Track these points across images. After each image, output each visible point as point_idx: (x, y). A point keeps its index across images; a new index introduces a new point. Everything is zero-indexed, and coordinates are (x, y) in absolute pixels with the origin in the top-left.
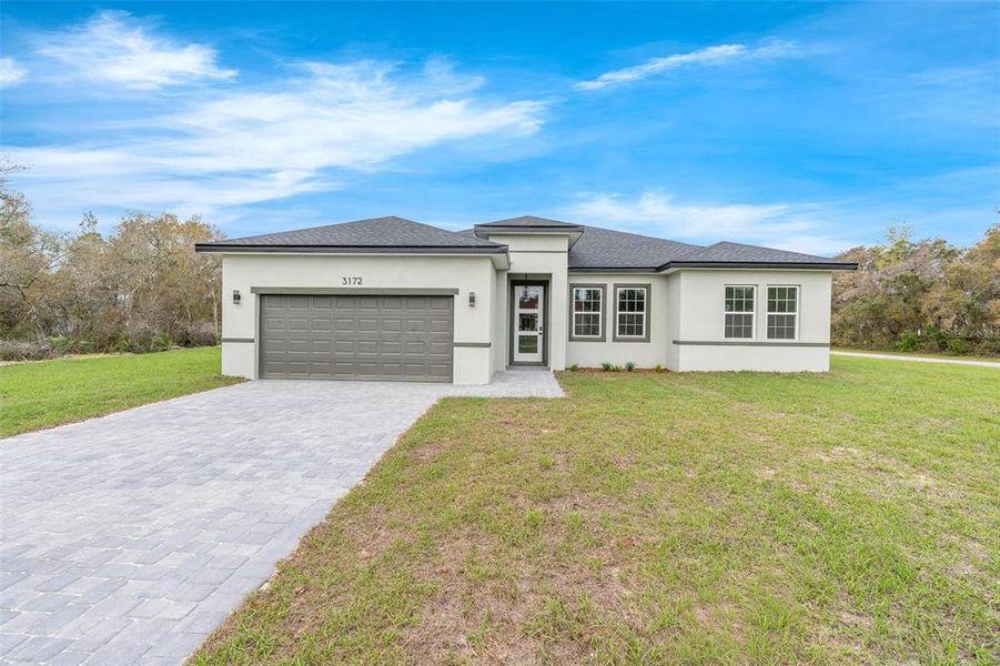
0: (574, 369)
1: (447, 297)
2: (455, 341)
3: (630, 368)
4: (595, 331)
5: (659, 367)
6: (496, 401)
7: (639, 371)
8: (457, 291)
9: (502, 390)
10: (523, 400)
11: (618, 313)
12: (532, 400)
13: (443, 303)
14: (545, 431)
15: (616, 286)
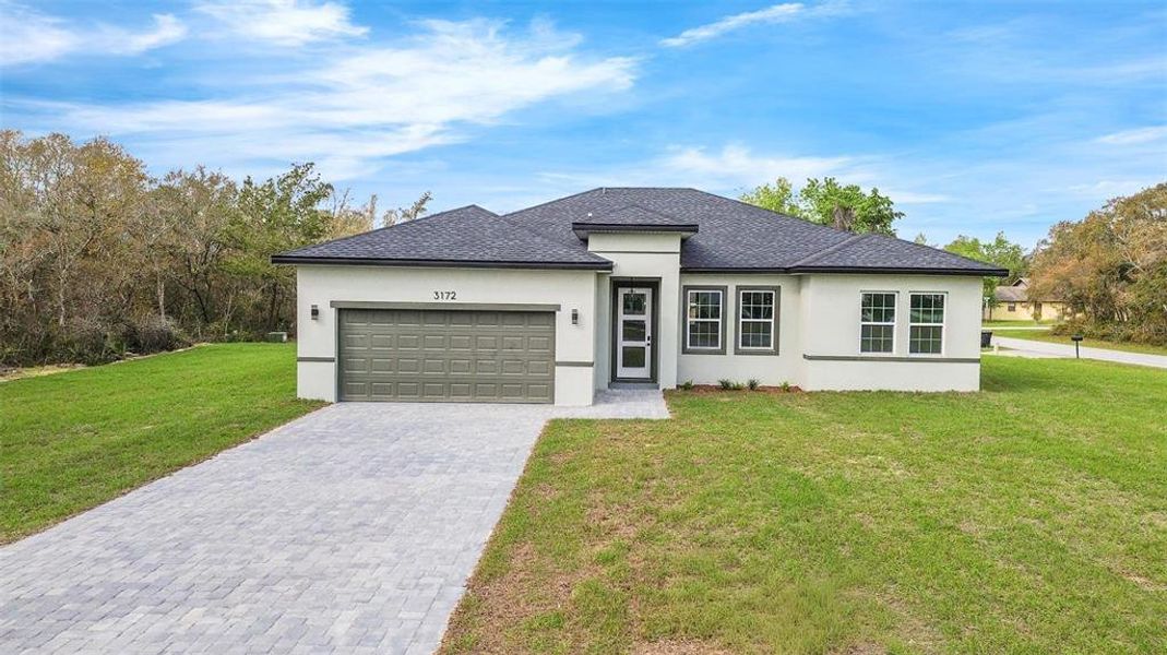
0: (687, 387)
1: (547, 314)
2: (557, 360)
3: (753, 386)
4: (714, 341)
5: (786, 385)
6: (603, 422)
7: (764, 389)
8: (558, 307)
9: (606, 411)
10: (628, 421)
11: (741, 320)
12: (638, 421)
13: (544, 319)
14: (648, 445)
15: (739, 288)
